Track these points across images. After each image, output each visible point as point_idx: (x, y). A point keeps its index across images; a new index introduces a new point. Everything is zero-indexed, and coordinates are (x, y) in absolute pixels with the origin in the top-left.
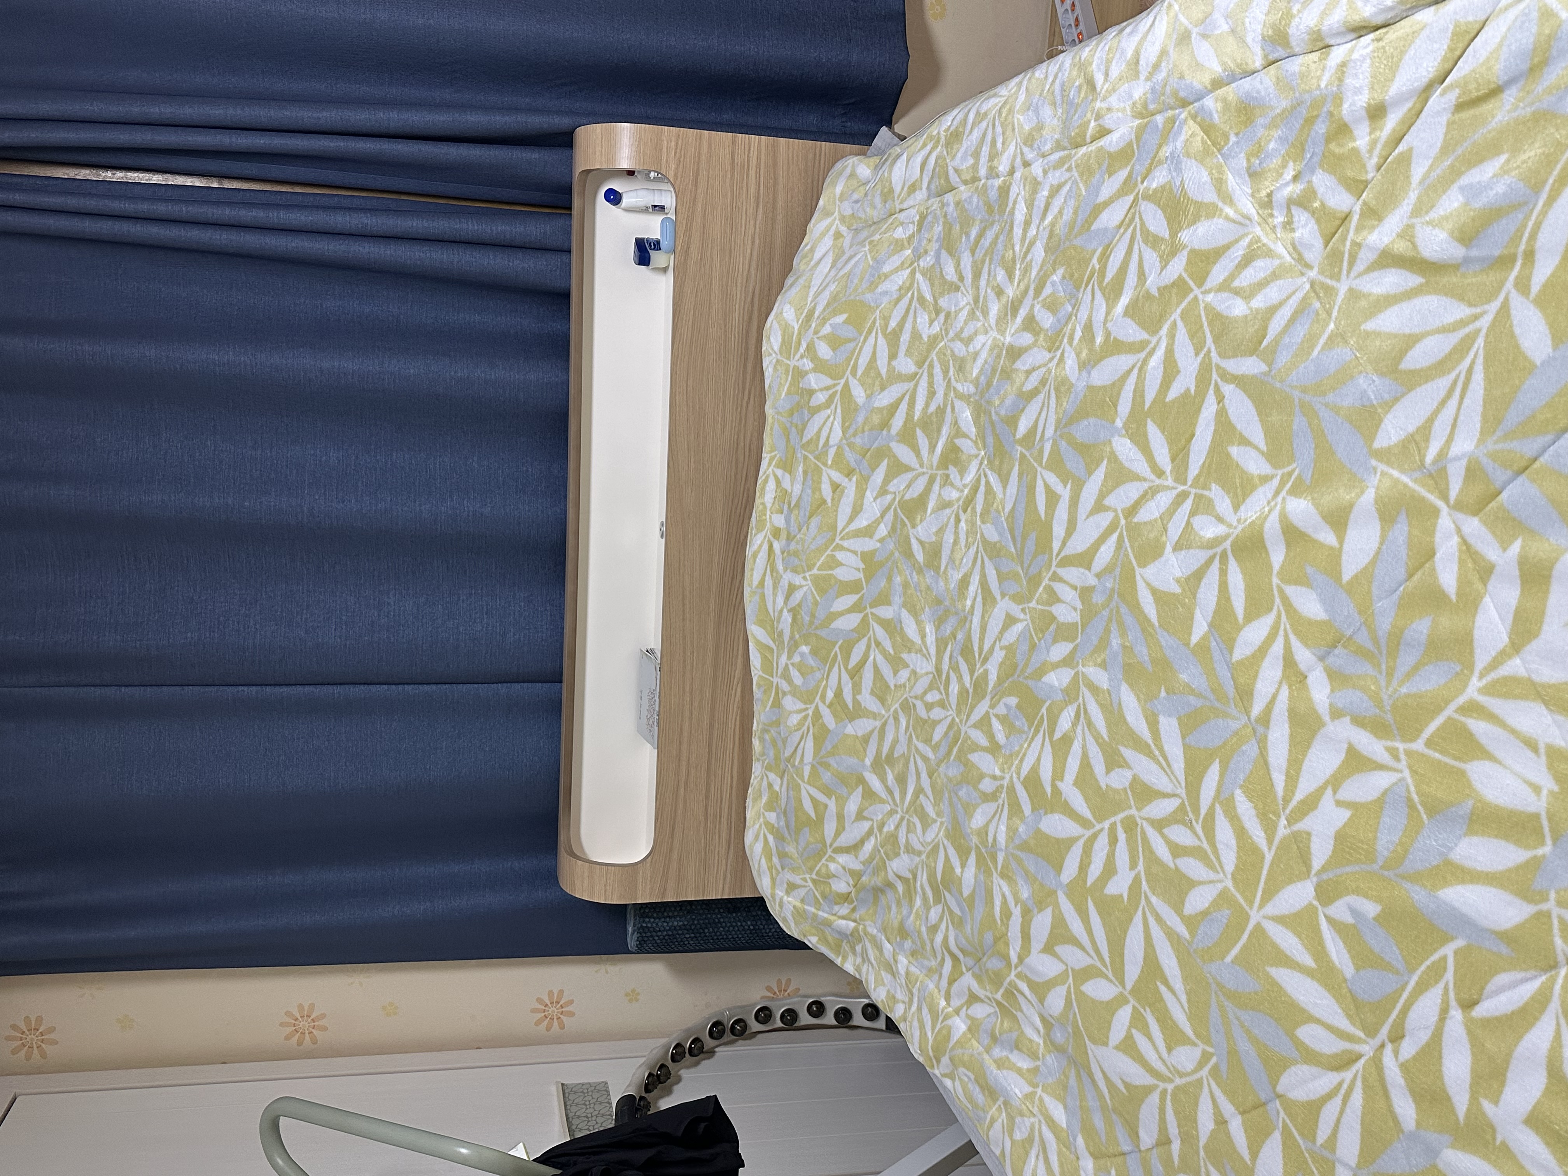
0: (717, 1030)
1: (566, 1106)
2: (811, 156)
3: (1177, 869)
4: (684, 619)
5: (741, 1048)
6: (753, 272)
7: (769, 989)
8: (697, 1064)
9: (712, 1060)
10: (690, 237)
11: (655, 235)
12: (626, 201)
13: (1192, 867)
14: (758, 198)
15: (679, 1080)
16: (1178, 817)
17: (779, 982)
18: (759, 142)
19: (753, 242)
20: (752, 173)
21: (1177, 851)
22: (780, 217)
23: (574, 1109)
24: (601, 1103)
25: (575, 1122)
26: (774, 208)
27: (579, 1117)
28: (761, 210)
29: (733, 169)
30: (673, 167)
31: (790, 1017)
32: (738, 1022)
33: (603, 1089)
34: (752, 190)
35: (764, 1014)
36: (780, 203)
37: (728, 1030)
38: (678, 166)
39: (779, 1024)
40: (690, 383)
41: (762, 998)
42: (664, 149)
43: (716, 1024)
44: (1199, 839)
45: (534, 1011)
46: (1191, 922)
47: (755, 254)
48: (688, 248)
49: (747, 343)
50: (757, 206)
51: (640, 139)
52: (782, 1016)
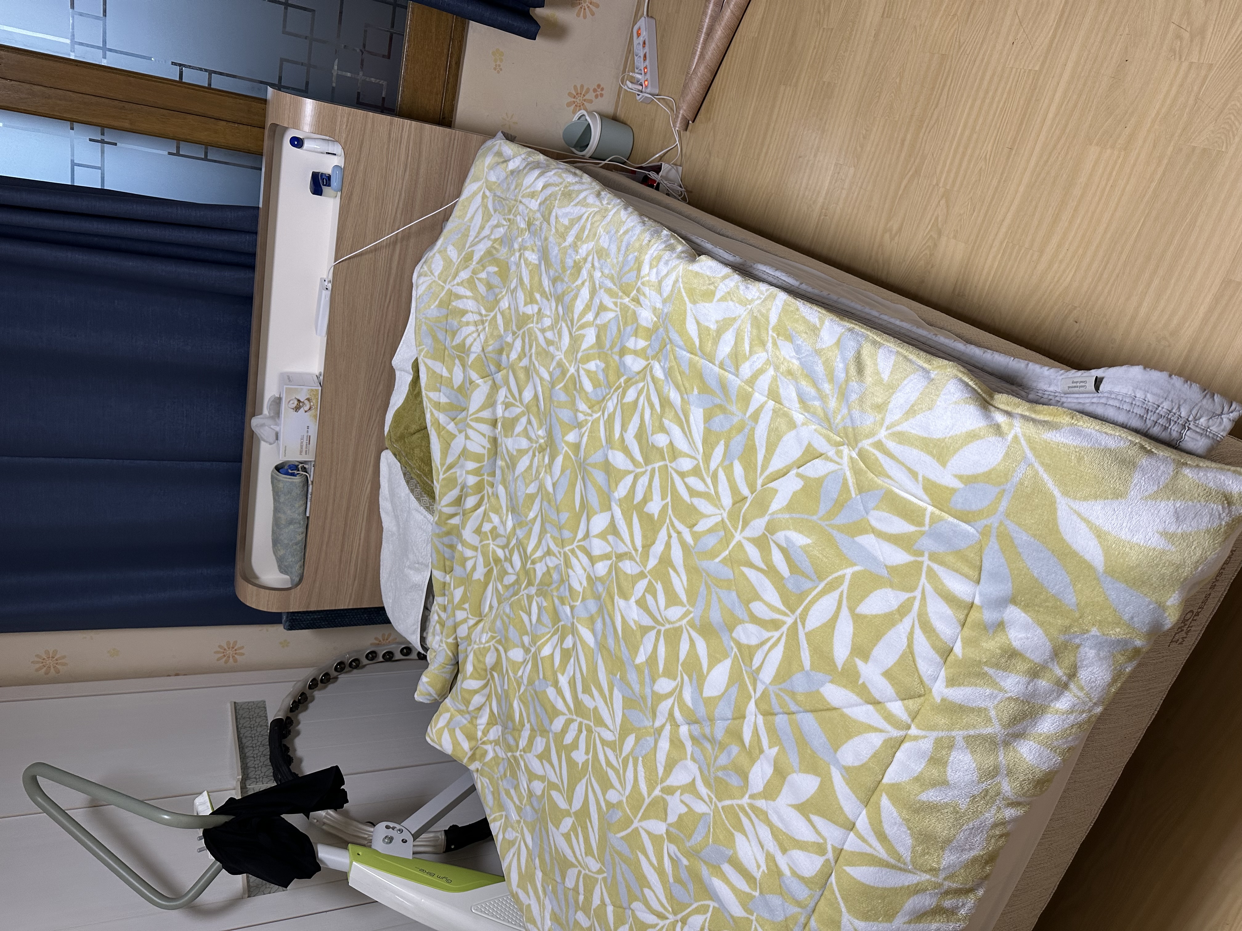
0: (341, 667)
1: (236, 719)
2: (447, 140)
3: (692, 504)
4: (332, 443)
5: (356, 675)
6: (399, 216)
7: (376, 639)
8: (325, 688)
9: (336, 684)
10: (353, 187)
11: (328, 171)
12: (306, 144)
13: (703, 505)
14: (406, 165)
15: (313, 699)
16: (696, 472)
17: (383, 635)
18: (410, 126)
19: (400, 195)
20: (403, 146)
21: (693, 493)
22: (421, 180)
23: (242, 721)
24: (260, 717)
25: (243, 731)
26: (417, 173)
27: (245, 727)
28: (408, 173)
29: (389, 142)
30: (344, 136)
31: (389, 657)
32: (354, 661)
33: (261, 707)
34: (403, 158)
35: (372, 655)
36: (422, 171)
37: (347, 666)
38: (348, 135)
39: (381, 659)
40: (347, 288)
41: (372, 644)
42: (338, 123)
43: (340, 663)
44: (708, 488)
45: (216, 652)
46: (696, 537)
47: (401, 205)
48: (352, 194)
49: (390, 264)
50: (405, 171)
51: (320, 112)
52: (384, 656)
